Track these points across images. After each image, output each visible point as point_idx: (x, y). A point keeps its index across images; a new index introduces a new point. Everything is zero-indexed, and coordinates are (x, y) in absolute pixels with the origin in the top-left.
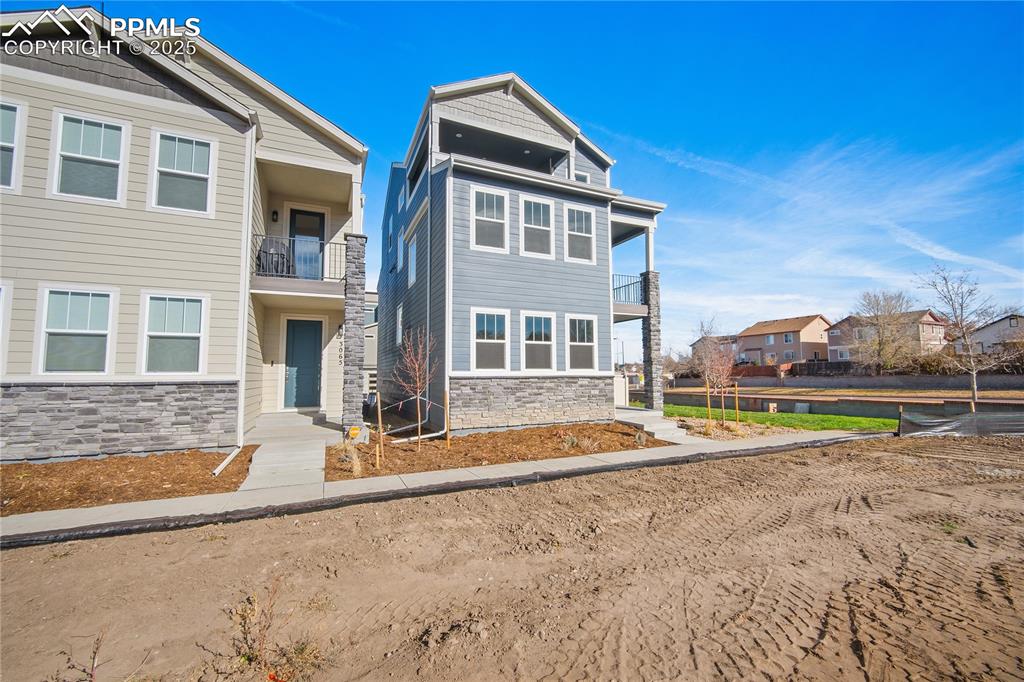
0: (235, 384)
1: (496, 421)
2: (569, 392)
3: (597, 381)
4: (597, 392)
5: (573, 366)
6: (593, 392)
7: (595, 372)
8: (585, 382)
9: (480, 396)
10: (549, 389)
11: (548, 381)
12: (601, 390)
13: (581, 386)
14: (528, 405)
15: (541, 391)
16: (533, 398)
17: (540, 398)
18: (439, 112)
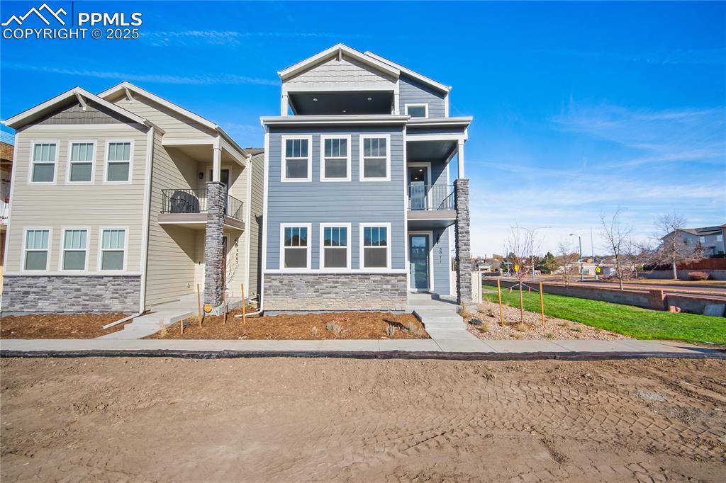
0: (139, 277)
1: (299, 306)
2: (363, 286)
3: (389, 278)
4: (389, 287)
5: (366, 265)
6: (385, 287)
7: (388, 269)
8: (378, 278)
9: (286, 287)
10: (344, 283)
11: (343, 277)
12: (393, 286)
13: (374, 281)
14: (324, 295)
15: (336, 285)
16: (329, 290)
17: (335, 290)
18: (287, 88)
